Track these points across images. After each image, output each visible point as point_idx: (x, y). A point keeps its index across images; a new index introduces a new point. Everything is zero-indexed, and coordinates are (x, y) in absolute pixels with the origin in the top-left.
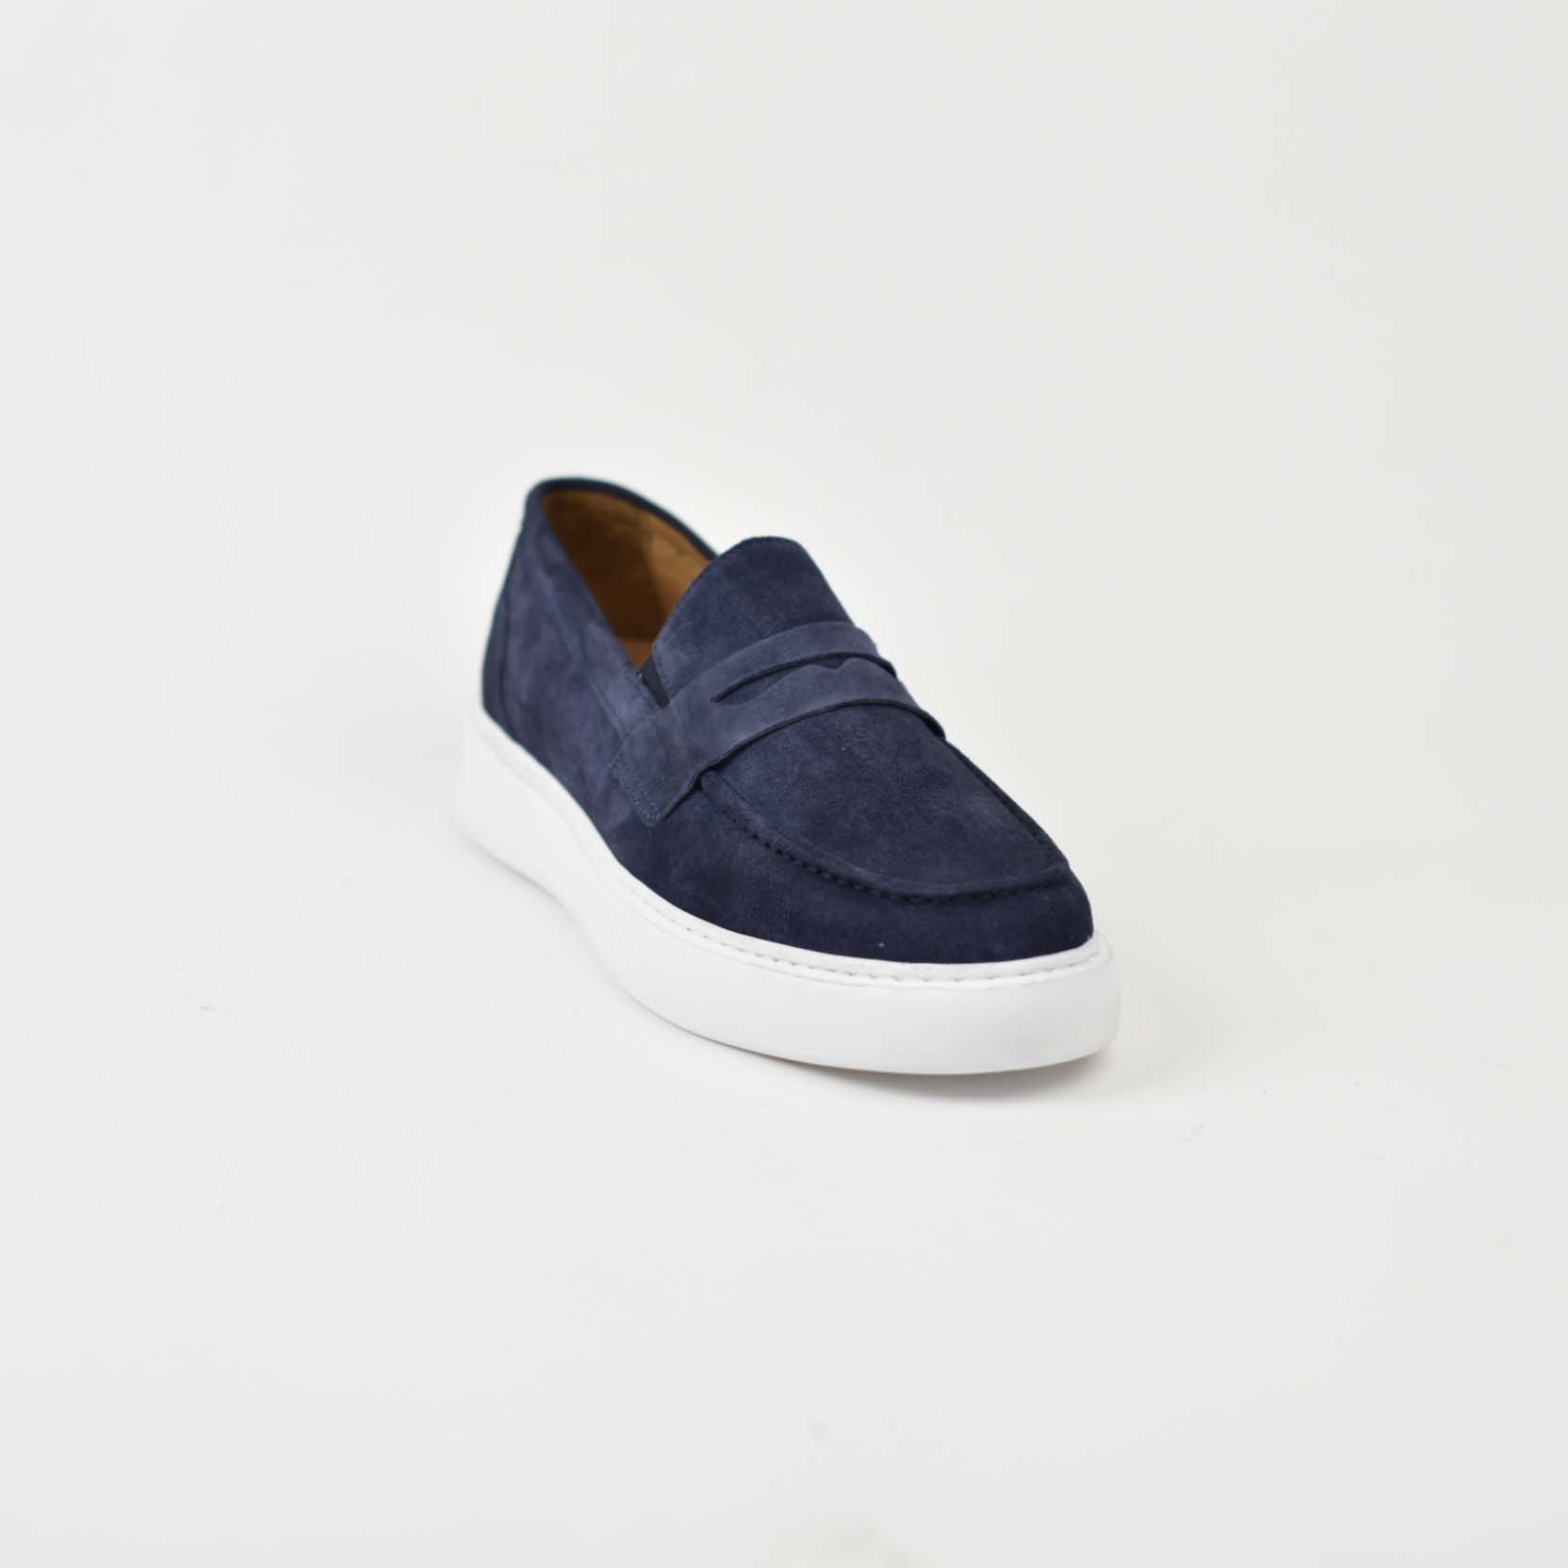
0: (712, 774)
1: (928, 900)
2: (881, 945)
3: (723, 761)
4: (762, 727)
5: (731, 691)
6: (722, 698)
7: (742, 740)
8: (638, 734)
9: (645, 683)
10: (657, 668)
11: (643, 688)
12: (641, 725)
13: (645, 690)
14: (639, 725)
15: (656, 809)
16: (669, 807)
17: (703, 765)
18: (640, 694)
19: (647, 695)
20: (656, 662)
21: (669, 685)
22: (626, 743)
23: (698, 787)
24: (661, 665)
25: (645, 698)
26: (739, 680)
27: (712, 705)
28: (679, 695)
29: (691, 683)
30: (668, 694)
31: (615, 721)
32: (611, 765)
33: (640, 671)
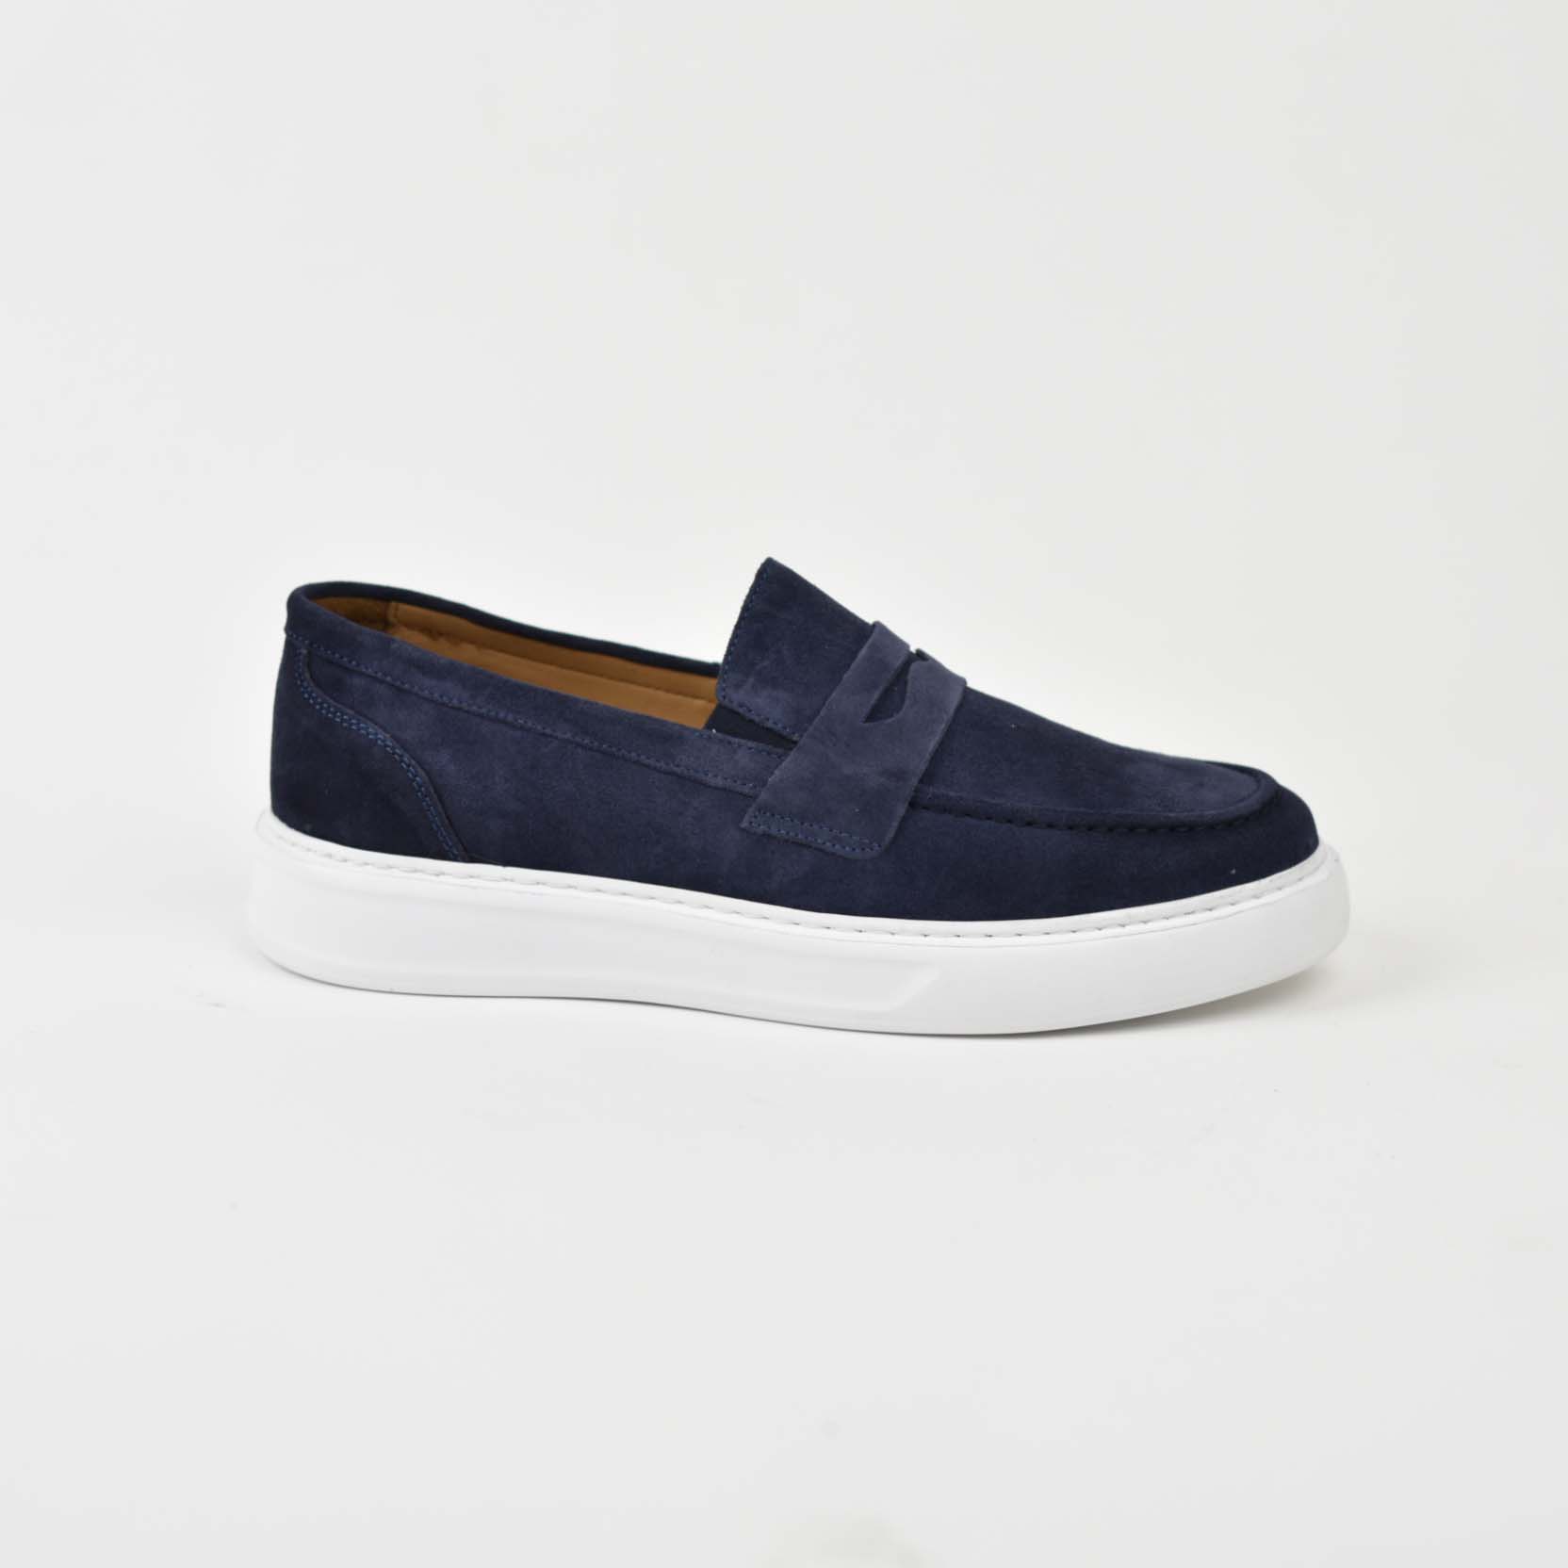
0: (923, 788)
2: (1234, 872)
3: (926, 770)
4: (940, 729)
5: (876, 708)
6: (871, 717)
7: (932, 747)
8: (781, 781)
9: (735, 735)
10: (747, 715)
11: (737, 740)
12: (777, 772)
13: (743, 741)
14: (772, 773)
15: (867, 841)
16: (891, 834)
17: (914, 781)
18: (740, 746)
19: (750, 744)
20: (741, 710)
21: (780, 725)
22: (764, 796)
23: (913, 804)
24: (750, 711)
25: (750, 748)
26: (876, 695)
27: (867, 724)
28: (811, 729)
29: (822, 713)
30: (785, 734)
31: (719, 782)
32: (744, 824)
33: (709, 726)
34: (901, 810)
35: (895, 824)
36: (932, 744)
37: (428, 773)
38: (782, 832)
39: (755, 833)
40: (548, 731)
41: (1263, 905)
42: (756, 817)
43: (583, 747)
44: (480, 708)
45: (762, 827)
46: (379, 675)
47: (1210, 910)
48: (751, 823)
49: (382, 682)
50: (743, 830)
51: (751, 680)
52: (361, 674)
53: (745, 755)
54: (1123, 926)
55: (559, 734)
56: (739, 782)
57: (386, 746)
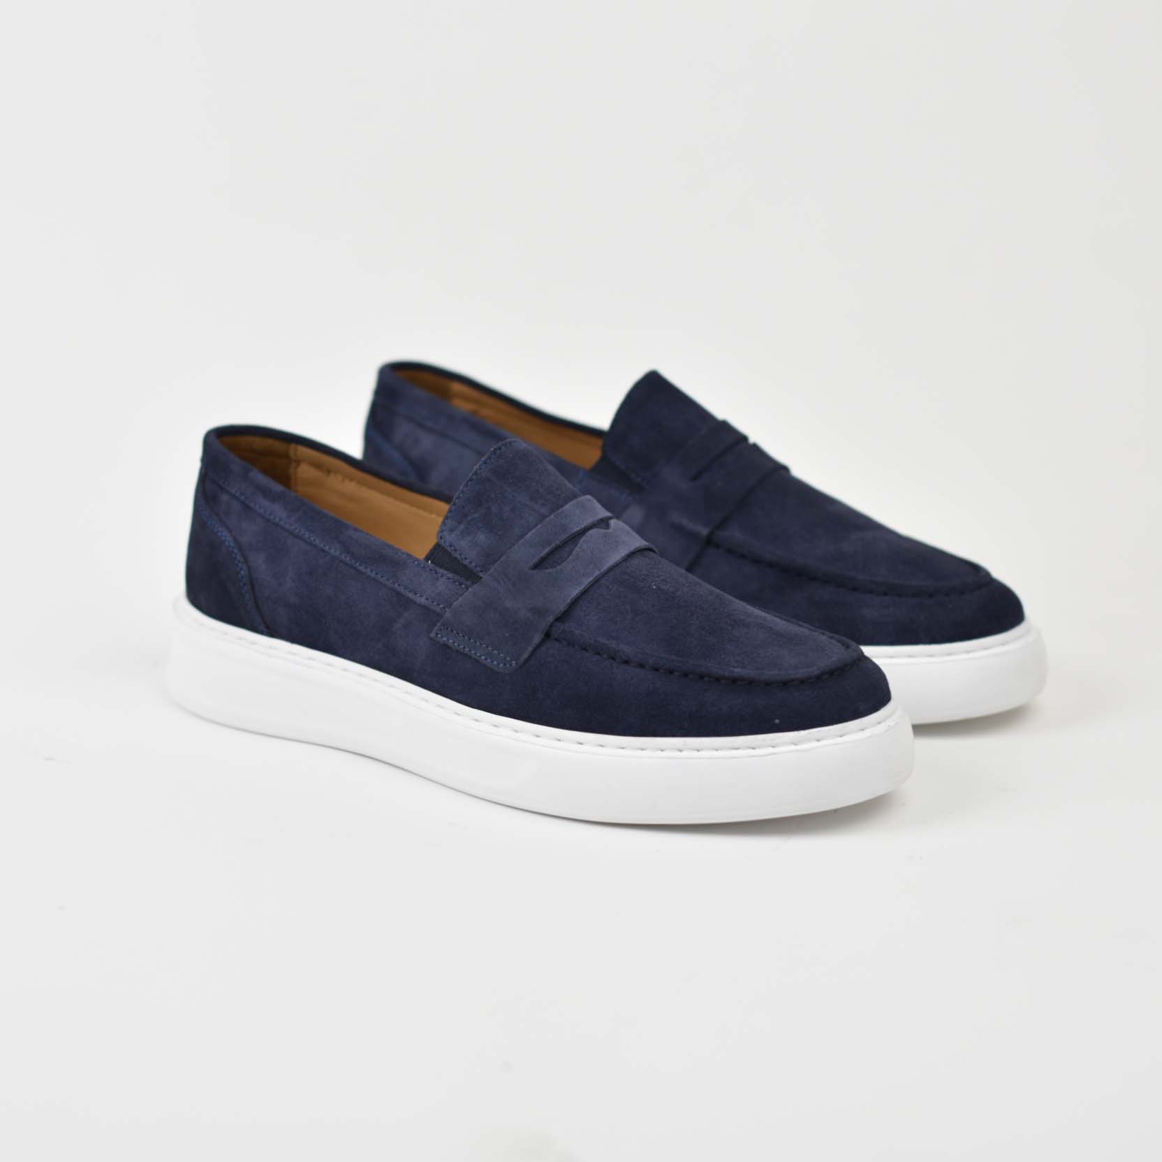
0: (558, 624)
1: (802, 682)
2: (777, 721)
3: (565, 612)
4: (586, 581)
5: (543, 560)
6: (536, 566)
7: (575, 594)
8: (461, 606)
9: (441, 567)
10: (453, 553)
11: (441, 571)
12: (460, 598)
13: (445, 572)
14: (458, 599)
15: (509, 659)
16: (525, 656)
17: (551, 619)
18: (442, 576)
19: (450, 575)
20: (449, 549)
21: (474, 564)
22: (448, 614)
23: (547, 635)
24: (456, 550)
25: (449, 579)
26: (547, 550)
27: (532, 572)
28: (492, 570)
29: (502, 559)
30: (475, 571)
31: (422, 601)
32: (432, 635)
33: (427, 558)
34: (537, 639)
35: (530, 649)
36: (575, 592)
37: (249, 568)
38: (456, 644)
39: (438, 642)
40: (327, 548)
41: (798, 751)
42: (441, 630)
43: (346, 564)
44: (291, 525)
45: (444, 639)
46: (238, 494)
47: (753, 748)
48: (437, 634)
49: (237, 499)
50: (431, 639)
51: (462, 527)
52: (228, 492)
53: (443, 583)
54: (681, 751)
55: (332, 551)
56: (435, 603)
57: (230, 546)
